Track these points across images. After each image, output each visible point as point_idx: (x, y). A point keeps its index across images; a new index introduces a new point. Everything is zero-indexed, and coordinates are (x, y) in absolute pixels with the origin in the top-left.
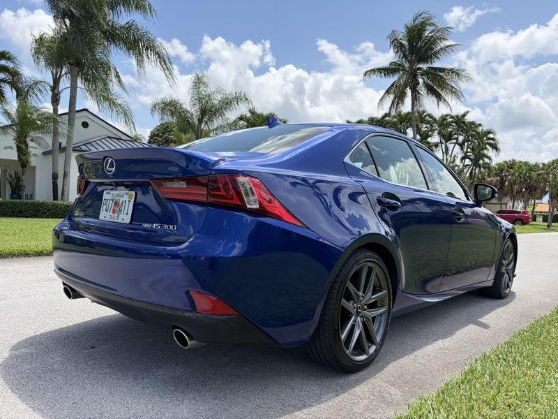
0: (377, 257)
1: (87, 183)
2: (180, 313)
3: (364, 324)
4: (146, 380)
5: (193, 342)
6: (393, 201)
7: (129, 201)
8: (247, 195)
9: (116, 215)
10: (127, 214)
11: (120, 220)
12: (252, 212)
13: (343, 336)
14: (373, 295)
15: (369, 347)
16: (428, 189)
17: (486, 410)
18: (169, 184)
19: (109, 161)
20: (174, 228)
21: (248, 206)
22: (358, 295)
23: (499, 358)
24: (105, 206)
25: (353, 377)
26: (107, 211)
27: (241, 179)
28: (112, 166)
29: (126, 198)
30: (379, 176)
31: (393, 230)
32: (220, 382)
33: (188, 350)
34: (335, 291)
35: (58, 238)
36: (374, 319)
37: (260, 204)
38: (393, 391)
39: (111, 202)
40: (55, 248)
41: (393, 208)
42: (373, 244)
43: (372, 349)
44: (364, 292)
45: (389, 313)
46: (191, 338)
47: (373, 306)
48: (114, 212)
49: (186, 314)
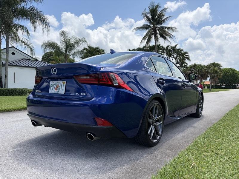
0: (158, 102)
1: (42, 78)
2: (91, 126)
3: (155, 128)
4: (74, 155)
5: (96, 138)
6: (161, 81)
7: (63, 85)
8: (114, 80)
9: (57, 90)
10: (63, 90)
11: (60, 92)
12: (116, 87)
13: (149, 132)
14: (158, 117)
15: (157, 137)
16: (173, 76)
17: (205, 153)
18: (82, 78)
19: (54, 69)
20: (85, 94)
21: (114, 85)
22: (153, 117)
23: (205, 137)
24: (51, 88)
25: (153, 148)
26: (53, 89)
27: (111, 74)
28: (55, 71)
29: (62, 84)
30: (156, 71)
31: (162, 90)
32: (103, 154)
33: (93, 141)
34: (146, 116)
35: (29, 101)
36: (158, 126)
37: (119, 84)
38: (169, 151)
39: (54, 86)
40: (28, 106)
41: (163, 84)
42: (157, 97)
43: (158, 137)
44: (154, 116)
45: (163, 123)
46: (95, 136)
47: (157, 121)
48: (56, 90)
49: (93, 127)
